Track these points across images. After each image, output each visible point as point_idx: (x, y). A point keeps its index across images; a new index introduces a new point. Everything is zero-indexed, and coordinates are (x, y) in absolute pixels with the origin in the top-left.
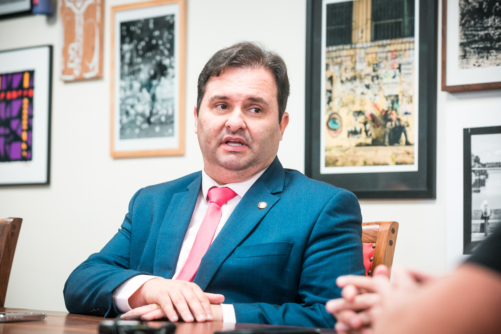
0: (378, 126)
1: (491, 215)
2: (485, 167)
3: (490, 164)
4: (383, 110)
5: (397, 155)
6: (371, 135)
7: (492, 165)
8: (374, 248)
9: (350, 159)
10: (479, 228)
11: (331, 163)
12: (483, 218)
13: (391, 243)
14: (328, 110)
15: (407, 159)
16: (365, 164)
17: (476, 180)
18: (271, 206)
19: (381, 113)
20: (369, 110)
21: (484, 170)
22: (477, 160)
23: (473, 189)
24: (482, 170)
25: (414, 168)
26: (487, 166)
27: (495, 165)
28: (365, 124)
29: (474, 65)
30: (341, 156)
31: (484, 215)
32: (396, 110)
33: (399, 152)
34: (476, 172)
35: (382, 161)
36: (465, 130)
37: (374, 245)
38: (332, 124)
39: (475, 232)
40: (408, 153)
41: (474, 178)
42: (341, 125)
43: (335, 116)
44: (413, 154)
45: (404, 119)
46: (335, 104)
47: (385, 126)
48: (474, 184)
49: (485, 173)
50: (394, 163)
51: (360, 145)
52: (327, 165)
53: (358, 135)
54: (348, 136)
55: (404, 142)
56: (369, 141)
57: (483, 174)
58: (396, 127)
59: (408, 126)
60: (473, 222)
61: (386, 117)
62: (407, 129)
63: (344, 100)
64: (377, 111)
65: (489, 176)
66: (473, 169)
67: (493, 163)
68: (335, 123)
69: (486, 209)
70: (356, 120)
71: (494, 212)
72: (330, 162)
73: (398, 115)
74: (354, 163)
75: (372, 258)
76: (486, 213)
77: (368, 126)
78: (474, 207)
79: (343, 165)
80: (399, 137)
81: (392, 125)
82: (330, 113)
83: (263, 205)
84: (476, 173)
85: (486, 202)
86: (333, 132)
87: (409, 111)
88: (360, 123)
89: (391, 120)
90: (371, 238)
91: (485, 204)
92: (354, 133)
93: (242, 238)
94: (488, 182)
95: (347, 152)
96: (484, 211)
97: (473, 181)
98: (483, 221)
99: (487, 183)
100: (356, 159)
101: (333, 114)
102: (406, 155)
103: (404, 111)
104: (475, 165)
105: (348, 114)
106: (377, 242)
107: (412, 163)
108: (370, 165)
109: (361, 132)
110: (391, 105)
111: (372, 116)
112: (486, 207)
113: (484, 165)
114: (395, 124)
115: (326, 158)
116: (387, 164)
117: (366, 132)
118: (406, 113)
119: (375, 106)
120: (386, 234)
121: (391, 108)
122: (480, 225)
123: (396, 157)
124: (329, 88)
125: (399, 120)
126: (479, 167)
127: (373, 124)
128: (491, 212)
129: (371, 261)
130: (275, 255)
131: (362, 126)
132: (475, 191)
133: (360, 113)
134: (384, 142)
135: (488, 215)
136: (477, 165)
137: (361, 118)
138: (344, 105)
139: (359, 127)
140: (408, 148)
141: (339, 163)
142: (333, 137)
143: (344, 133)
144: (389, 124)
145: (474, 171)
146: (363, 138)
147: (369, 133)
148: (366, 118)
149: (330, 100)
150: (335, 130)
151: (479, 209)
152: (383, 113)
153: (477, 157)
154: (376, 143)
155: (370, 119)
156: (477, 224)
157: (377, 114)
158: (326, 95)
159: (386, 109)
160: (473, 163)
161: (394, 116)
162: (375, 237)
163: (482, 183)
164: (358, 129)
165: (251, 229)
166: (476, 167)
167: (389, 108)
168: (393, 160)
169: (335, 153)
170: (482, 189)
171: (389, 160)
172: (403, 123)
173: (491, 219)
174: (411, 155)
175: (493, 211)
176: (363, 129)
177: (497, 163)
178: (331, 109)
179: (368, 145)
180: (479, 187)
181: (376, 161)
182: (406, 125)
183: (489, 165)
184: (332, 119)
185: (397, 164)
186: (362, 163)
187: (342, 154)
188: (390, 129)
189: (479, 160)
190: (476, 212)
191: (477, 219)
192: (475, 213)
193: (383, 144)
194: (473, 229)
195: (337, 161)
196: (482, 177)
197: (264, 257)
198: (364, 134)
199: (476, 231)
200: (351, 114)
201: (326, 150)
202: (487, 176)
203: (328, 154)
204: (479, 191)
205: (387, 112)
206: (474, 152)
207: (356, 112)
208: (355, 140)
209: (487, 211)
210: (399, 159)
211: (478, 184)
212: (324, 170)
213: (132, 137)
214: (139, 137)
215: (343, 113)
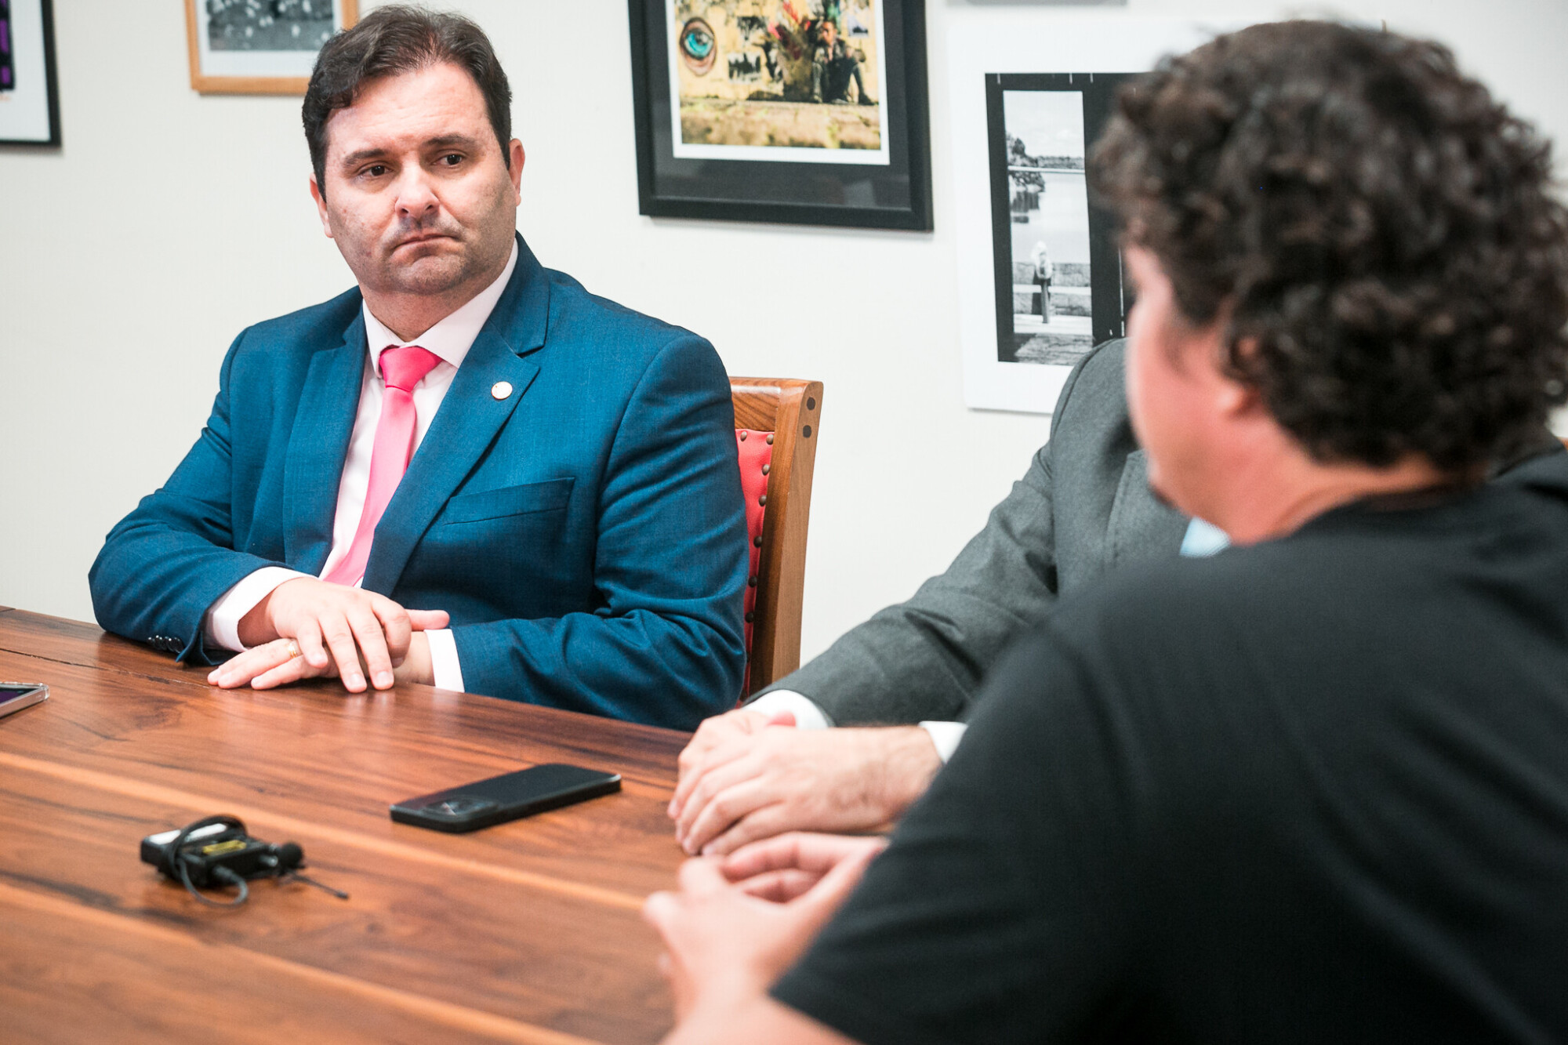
0: (796, 57)
1: (1054, 275)
2: (1037, 166)
3: (1048, 158)
4: (805, 20)
5: (842, 125)
6: (781, 74)
7: (1051, 162)
8: (770, 443)
9: (737, 127)
10: (1029, 303)
11: (698, 133)
12: (1037, 281)
13: (808, 432)
14: (681, 10)
15: (865, 136)
16: (772, 141)
17: (1018, 194)
18: (522, 390)
19: (802, 25)
20: (774, 16)
21: (1035, 173)
22: (1019, 149)
23: (1013, 214)
24: (1030, 173)
25: (881, 157)
26: (1041, 163)
27: (1058, 162)
28: (767, 48)
30: (717, 120)
31: (1040, 275)
32: (834, 21)
33: (846, 118)
34: (1017, 175)
35: (809, 138)
36: (990, 78)
37: (770, 436)
38: (691, 45)
39: (1022, 312)
40: (867, 124)
41: (1014, 189)
42: (714, 48)
43: (698, 25)
44: (877, 125)
45: (853, 42)
47: (812, 57)
48: (1015, 201)
49: (1036, 179)
50: (836, 144)
51: (757, 97)
52: (687, 138)
53: (754, 75)
54: (731, 75)
55: (856, 99)
56: (778, 89)
57: (1033, 181)
58: (835, 60)
59: (863, 60)
60: (1017, 288)
61: (812, 33)
62: (861, 66)
64: (793, 21)
65: (1046, 186)
66: (1010, 168)
67: (1053, 158)
68: (699, 41)
69: (1043, 262)
70: (746, 39)
71: (1061, 269)
72: (694, 132)
73: (839, 33)
74: (747, 139)
75: (767, 467)
76: (1042, 271)
77: (773, 53)
78: (1017, 257)
79: (722, 142)
80: (845, 84)
81: (826, 55)
82: (686, 17)
83: (502, 390)
84: (1018, 179)
85: (1041, 246)
86: (696, 62)
87: (863, 26)
88: (755, 45)
89: (823, 44)
90: (764, 421)
91: (1041, 251)
92: (742, 67)
93: (462, 475)
94: (1044, 200)
95: (730, 112)
96: (1038, 265)
97: (1013, 196)
98: (1038, 289)
99: (1041, 203)
100: (750, 129)
101: (692, 21)
102: (863, 126)
103: (853, 25)
104: (1015, 160)
105: (727, 22)
106: (776, 430)
107: (878, 148)
108: (783, 145)
109: (758, 68)
110: (821, 9)
111: (781, 29)
112: (1043, 257)
113: (1034, 162)
114: (834, 53)
115: (683, 122)
116: (821, 146)
117: (771, 67)
118: (857, 30)
119: (788, 7)
120: (795, 413)
121: (822, 18)
122: (1031, 297)
123: (840, 129)
125: (841, 43)
126: (1024, 165)
127: (783, 50)
128: (1054, 269)
129: (765, 474)
130: (535, 512)
131: (761, 52)
132: (1018, 220)
133: (753, 22)
134: (812, 93)
135: (1047, 276)
136: (1019, 160)
137: (757, 35)
139: (754, 54)
140: (865, 112)
141: (713, 136)
142: (698, 75)
143: (721, 68)
144: (820, 51)
145: (1013, 173)
146: (762, 81)
147: (777, 70)
148: (768, 35)
150: (700, 58)
151: (1027, 261)
152: (806, 27)
153: (1019, 142)
154: (795, 93)
155: (776, 36)
156: (1025, 295)
157: (792, 27)
159: (812, 17)
160: (1010, 156)
161: (830, 36)
162: (772, 419)
163: (1030, 202)
164: (752, 60)
165: (480, 451)
166: (1017, 165)
167: (817, 14)
168: (833, 136)
169: (704, 112)
170: (1031, 214)
171: (824, 136)
172: (851, 53)
173: (1054, 284)
174: (873, 128)
175: (1058, 268)
176: (764, 61)
177: (1062, 159)
178: (688, 7)
179: (775, 98)
180: (1026, 210)
181: (797, 135)
182: (857, 57)
183: (1047, 162)
184: (693, 31)
185: (843, 145)
186: (766, 139)
187: (719, 114)
188: (823, 64)
189: (1023, 149)
190: (1022, 267)
191: (1025, 283)
192: (1020, 270)
193: (808, 99)
194: (1017, 304)
195: (709, 130)
196: (1032, 188)
197: (512, 517)
198: (765, 71)
199: (1024, 310)
200: (735, 22)
201: (682, 105)
202: (1042, 186)
203: (688, 112)
204: (1025, 220)
205: (814, 23)
206: (1013, 128)
207: (745, 19)
208: (745, 85)
209: (1045, 265)
210: (848, 135)
211: (1023, 205)
212: (682, 150)
213: (238, 44)
214: (254, 45)
215: (716, 18)
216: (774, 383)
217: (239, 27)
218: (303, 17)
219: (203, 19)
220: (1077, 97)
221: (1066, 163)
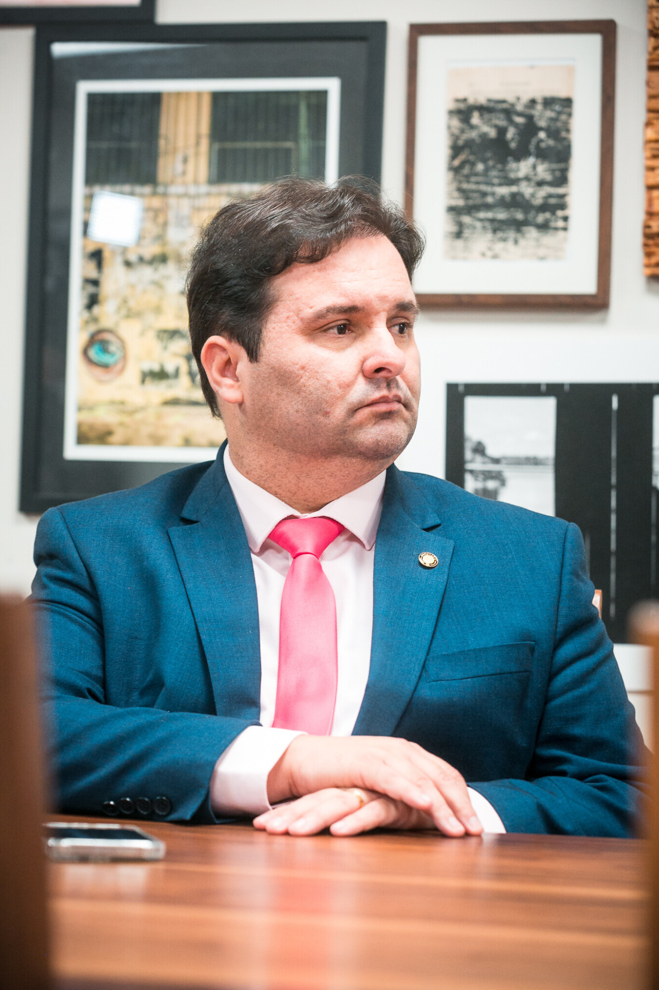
2: (499, 464)
3: (511, 458)
7: (514, 461)
9: (145, 430)
11: (92, 437)
14: (87, 323)
16: (187, 443)
17: (475, 489)
18: (448, 560)
21: (496, 470)
22: (480, 449)
24: (491, 470)
26: (502, 462)
27: (523, 460)
28: (189, 357)
29: (483, 255)
30: (122, 424)
34: (476, 472)
36: (452, 389)
38: (96, 354)
41: (471, 484)
42: (125, 358)
43: (106, 336)
46: (107, 310)
49: (498, 477)
51: (175, 402)
52: (82, 439)
53: (172, 382)
54: (143, 381)
57: (492, 478)
63: (132, 304)
65: (508, 482)
66: (468, 466)
67: (516, 458)
68: (105, 351)
70: (165, 348)
72: (91, 434)
74: (157, 440)
79: (126, 443)
82: (92, 328)
83: (428, 559)
84: (476, 477)
86: (101, 370)
88: (176, 355)
92: (160, 375)
94: (506, 494)
95: (139, 416)
100: (161, 432)
101: (99, 331)
104: (473, 459)
105: (143, 333)
109: (177, 374)
113: (496, 461)
115: (79, 426)
117: (192, 375)
124: (93, 273)
126: (484, 464)
131: (180, 362)
133: (175, 334)
136: (479, 458)
137: (179, 346)
138: (131, 314)
139: (174, 363)
141: (115, 438)
142: (100, 382)
143: (132, 374)
145: (471, 472)
146: (181, 389)
149: (93, 301)
150: (105, 366)
153: (479, 443)
158: (83, 288)
160: (468, 455)
164: (170, 368)
166: (474, 463)
169: (104, 416)
176: (184, 369)
177: (527, 458)
178: (95, 320)
179: (192, 403)
183: (509, 461)
184: (98, 342)
186: (178, 440)
187: (125, 419)
189: (484, 450)
195: (109, 433)
196: (491, 485)
198: (184, 379)
200: (151, 334)
201: (80, 409)
202: (503, 482)
203: (86, 416)
206: (473, 430)
207: (165, 331)
208: (159, 391)
212: (73, 451)
215: (129, 331)
220: (549, 405)
221: (534, 462)
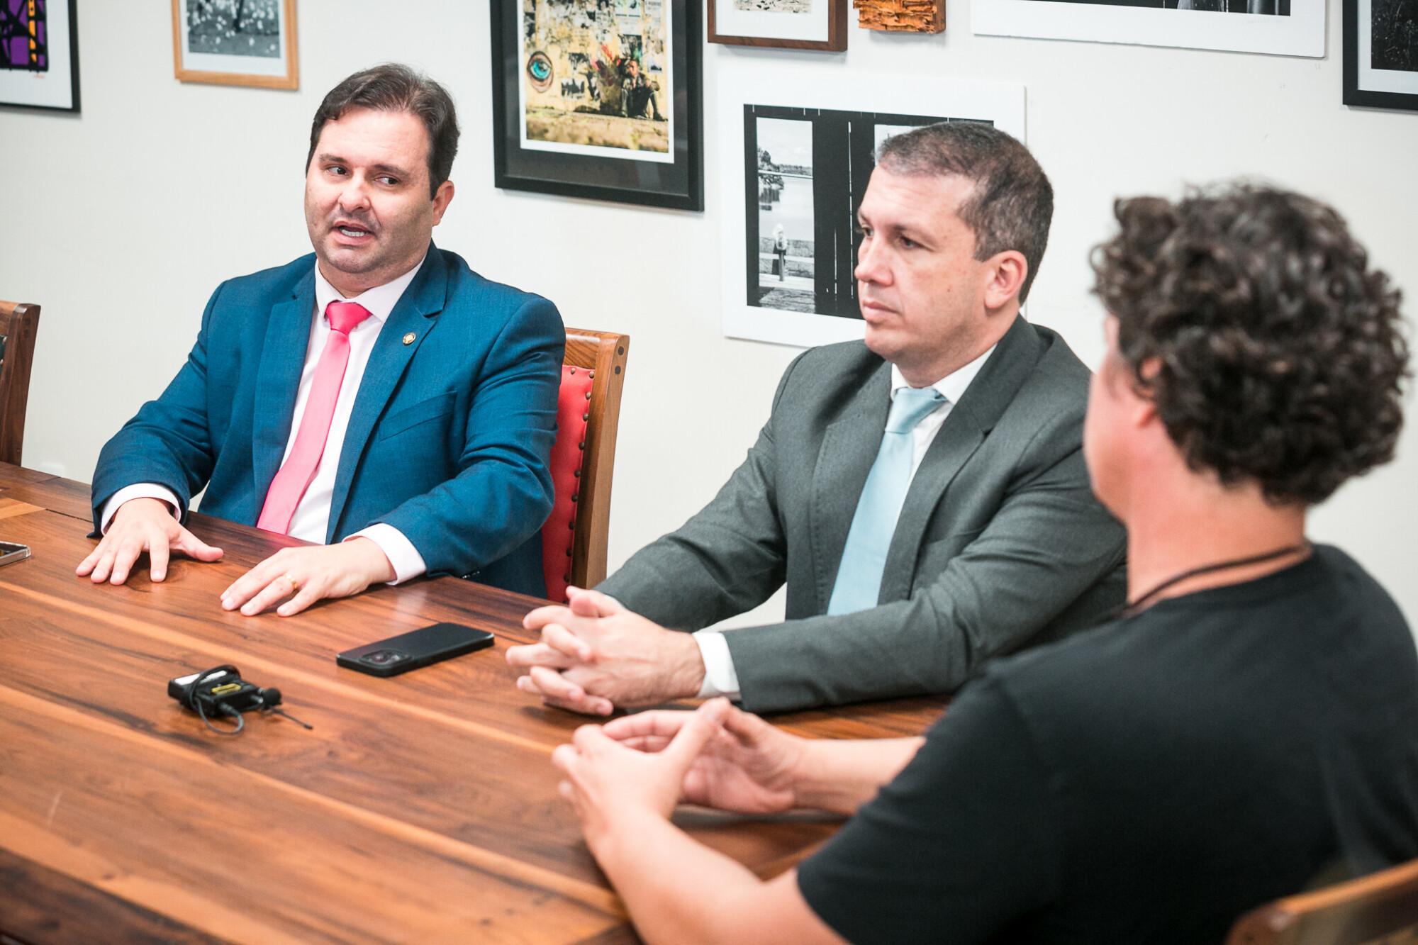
0: (610, 85)
1: (788, 248)
2: (779, 172)
3: (786, 166)
4: (617, 58)
5: (641, 133)
6: (598, 95)
7: (789, 169)
8: (592, 377)
9: (567, 130)
10: (770, 266)
11: (537, 133)
12: (776, 251)
13: (619, 370)
14: (528, 46)
15: (657, 142)
16: (591, 141)
17: (765, 189)
19: (615, 62)
20: (595, 54)
21: (777, 176)
22: (766, 159)
23: (761, 204)
24: (774, 175)
25: (669, 158)
26: (781, 169)
27: (793, 169)
28: (589, 76)
29: (760, 6)
30: (552, 124)
31: (778, 247)
32: (638, 61)
33: (644, 129)
34: (765, 176)
35: (618, 142)
36: (747, 108)
37: (592, 372)
38: (535, 71)
39: (765, 272)
40: (659, 134)
41: (762, 186)
42: (552, 73)
43: (541, 57)
44: (666, 135)
45: (651, 76)
46: (540, 36)
47: (621, 85)
48: (762, 195)
49: (777, 180)
50: (637, 147)
51: (581, 110)
52: (530, 135)
53: (580, 94)
54: (563, 93)
55: (652, 116)
56: (596, 105)
57: (775, 182)
58: (637, 88)
59: (657, 89)
60: (762, 255)
61: (622, 68)
62: (656, 93)
63: (554, 34)
64: (608, 59)
65: (785, 185)
66: (760, 171)
67: (790, 166)
68: (541, 68)
69: (781, 239)
70: (575, 69)
71: (793, 244)
72: (535, 131)
73: (641, 69)
74: (574, 139)
75: (589, 394)
76: (780, 245)
77: (594, 80)
78: (763, 233)
79: (555, 140)
80: (645, 104)
81: (632, 84)
82: (532, 51)
84: (765, 179)
85: (780, 227)
86: (539, 83)
87: (658, 65)
88: (581, 73)
89: (630, 76)
90: (588, 361)
91: (780, 231)
92: (571, 89)
94: (783, 195)
95: (562, 119)
96: (777, 240)
97: (761, 191)
98: (776, 257)
99: (781, 197)
100: (576, 132)
101: (536, 54)
102: (656, 135)
103: (651, 64)
104: (763, 166)
105: (561, 56)
106: (596, 369)
107: (667, 151)
108: (599, 145)
109: (582, 89)
110: (629, 52)
111: (599, 63)
112: (781, 235)
113: (777, 168)
114: (637, 83)
115: (528, 124)
116: (626, 148)
117: (592, 90)
118: (654, 68)
119: (605, 49)
120: (609, 358)
121: (629, 58)
122: (771, 262)
123: (640, 136)
124: (531, 10)
125: (642, 76)
126: (770, 170)
127: (601, 79)
128: (788, 244)
129: (588, 399)
131: (585, 79)
132: (764, 208)
133: (580, 57)
134: (620, 109)
135: (784, 249)
136: (766, 167)
137: (583, 67)
138: (555, 41)
139: (580, 80)
140: (658, 125)
141: (549, 135)
142: (539, 92)
143: (556, 88)
144: (627, 81)
145: (762, 175)
146: (585, 100)
147: (596, 92)
148: (591, 67)
149: (531, 30)
150: (541, 80)
151: (770, 237)
152: (618, 64)
153: (766, 153)
154: (608, 109)
155: (596, 69)
156: (768, 260)
157: (608, 62)
158: (525, 21)
159: (622, 57)
160: (760, 163)
161: (635, 71)
162: (593, 360)
163: (774, 196)
164: (578, 84)
166: (764, 170)
167: (626, 55)
168: (635, 141)
169: (543, 118)
170: (773, 204)
171: (628, 141)
172: (649, 83)
173: (788, 254)
174: (663, 137)
175: (791, 243)
176: (587, 85)
177: (796, 167)
178: (533, 44)
179: (594, 111)
180: (770, 202)
181: (609, 139)
182: (653, 87)
183: (785, 169)
184: (537, 61)
185: (642, 148)
186: (587, 140)
187: (554, 120)
188: (629, 90)
189: (769, 159)
190: (766, 240)
191: (767, 252)
192: (765, 243)
193: (618, 113)
194: (762, 266)
195: (546, 131)
196: (774, 187)
198: (587, 92)
199: (766, 271)
200: (567, 56)
201: (527, 112)
202: (782, 185)
203: (531, 116)
204: (769, 208)
205: (624, 61)
206: (762, 144)
207: (574, 55)
208: (572, 102)
209: (782, 241)
210: (646, 140)
211: (768, 197)
212: (526, 144)
213: (209, 50)
214: (221, 50)
215: (553, 53)
216: (596, 334)
217: (211, 37)
218: (258, 33)
219: (185, 29)
220: (808, 125)
221: (799, 170)
